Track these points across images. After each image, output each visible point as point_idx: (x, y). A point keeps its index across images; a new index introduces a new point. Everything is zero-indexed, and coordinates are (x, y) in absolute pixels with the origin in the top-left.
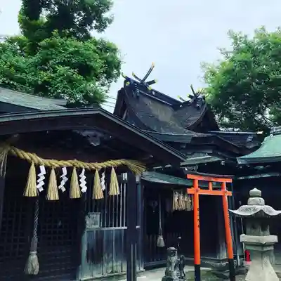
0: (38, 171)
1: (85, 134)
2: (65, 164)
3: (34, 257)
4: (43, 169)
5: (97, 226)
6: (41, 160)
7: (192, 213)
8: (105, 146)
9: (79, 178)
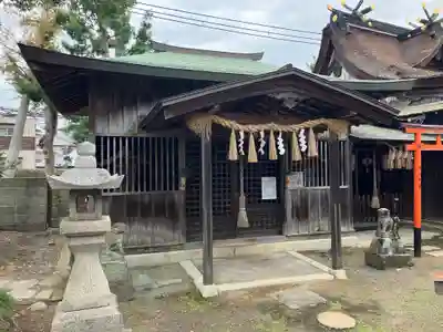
0: (238, 136)
1: (279, 97)
2: (262, 128)
3: (243, 213)
4: (242, 134)
5: (301, 186)
6: (240, 127)
7: (411, 172)
8: (302, 105)
9: (277, 141)
